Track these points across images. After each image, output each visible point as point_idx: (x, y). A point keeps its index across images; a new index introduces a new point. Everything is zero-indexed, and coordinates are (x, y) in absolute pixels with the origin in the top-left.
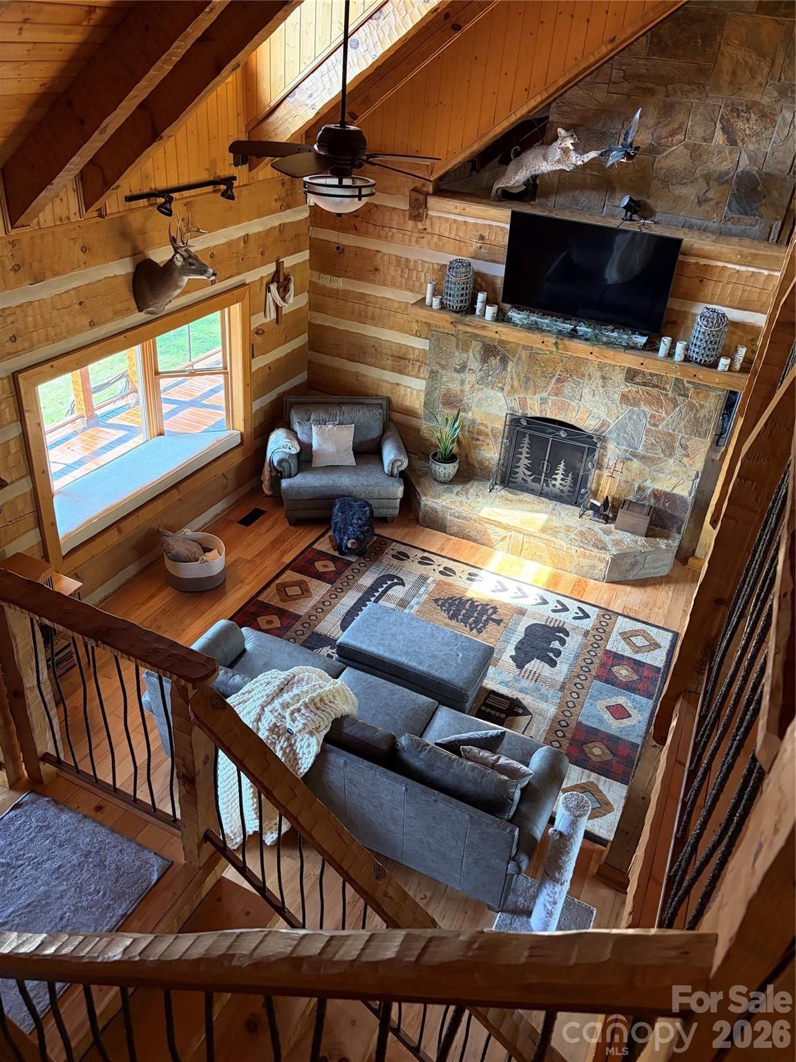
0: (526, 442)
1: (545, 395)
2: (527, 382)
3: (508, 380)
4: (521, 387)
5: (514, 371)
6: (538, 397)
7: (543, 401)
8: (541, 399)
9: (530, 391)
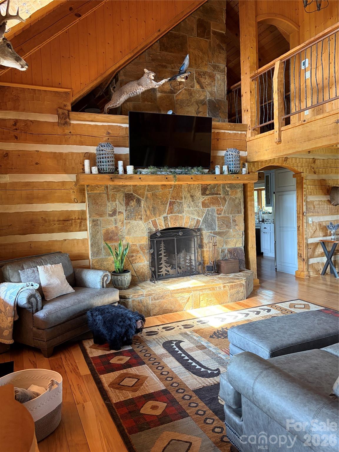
0: (162, 246)
1: (165, 215)
2: (154, 211)
3: (143, 212)
4: (152, 214)
5: (145, 206)
6: (162, 218)
7: (165, 219)
8: (164, 218)
9: (157, 215)
